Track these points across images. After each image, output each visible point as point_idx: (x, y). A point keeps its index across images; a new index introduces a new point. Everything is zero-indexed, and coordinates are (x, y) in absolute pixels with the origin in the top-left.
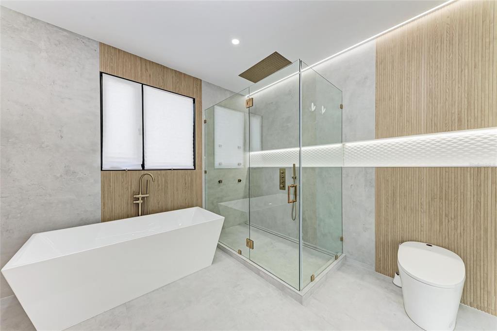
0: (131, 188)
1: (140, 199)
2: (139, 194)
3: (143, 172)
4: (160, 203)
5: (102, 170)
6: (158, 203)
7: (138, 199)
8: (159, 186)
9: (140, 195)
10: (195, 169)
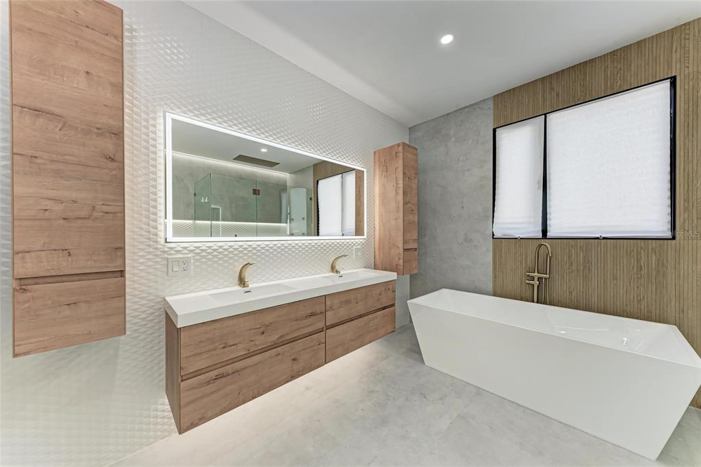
0: (526, 262)
1: (536, 279)
2: (534, 272)
3: (543, 242)
4: (574, 294)
5: (493, 238)
6: (570, 293)
7: (533, 279)
8: (571, 264)
9: (536, 274)
10: (674, 238)
